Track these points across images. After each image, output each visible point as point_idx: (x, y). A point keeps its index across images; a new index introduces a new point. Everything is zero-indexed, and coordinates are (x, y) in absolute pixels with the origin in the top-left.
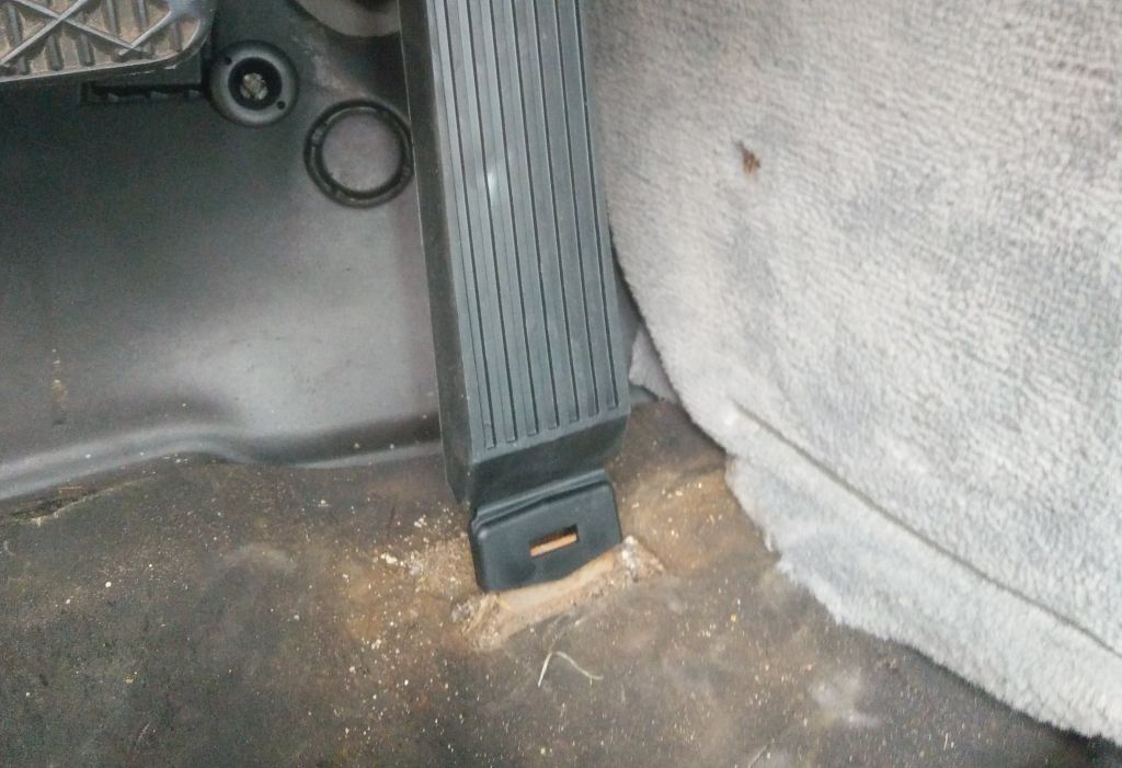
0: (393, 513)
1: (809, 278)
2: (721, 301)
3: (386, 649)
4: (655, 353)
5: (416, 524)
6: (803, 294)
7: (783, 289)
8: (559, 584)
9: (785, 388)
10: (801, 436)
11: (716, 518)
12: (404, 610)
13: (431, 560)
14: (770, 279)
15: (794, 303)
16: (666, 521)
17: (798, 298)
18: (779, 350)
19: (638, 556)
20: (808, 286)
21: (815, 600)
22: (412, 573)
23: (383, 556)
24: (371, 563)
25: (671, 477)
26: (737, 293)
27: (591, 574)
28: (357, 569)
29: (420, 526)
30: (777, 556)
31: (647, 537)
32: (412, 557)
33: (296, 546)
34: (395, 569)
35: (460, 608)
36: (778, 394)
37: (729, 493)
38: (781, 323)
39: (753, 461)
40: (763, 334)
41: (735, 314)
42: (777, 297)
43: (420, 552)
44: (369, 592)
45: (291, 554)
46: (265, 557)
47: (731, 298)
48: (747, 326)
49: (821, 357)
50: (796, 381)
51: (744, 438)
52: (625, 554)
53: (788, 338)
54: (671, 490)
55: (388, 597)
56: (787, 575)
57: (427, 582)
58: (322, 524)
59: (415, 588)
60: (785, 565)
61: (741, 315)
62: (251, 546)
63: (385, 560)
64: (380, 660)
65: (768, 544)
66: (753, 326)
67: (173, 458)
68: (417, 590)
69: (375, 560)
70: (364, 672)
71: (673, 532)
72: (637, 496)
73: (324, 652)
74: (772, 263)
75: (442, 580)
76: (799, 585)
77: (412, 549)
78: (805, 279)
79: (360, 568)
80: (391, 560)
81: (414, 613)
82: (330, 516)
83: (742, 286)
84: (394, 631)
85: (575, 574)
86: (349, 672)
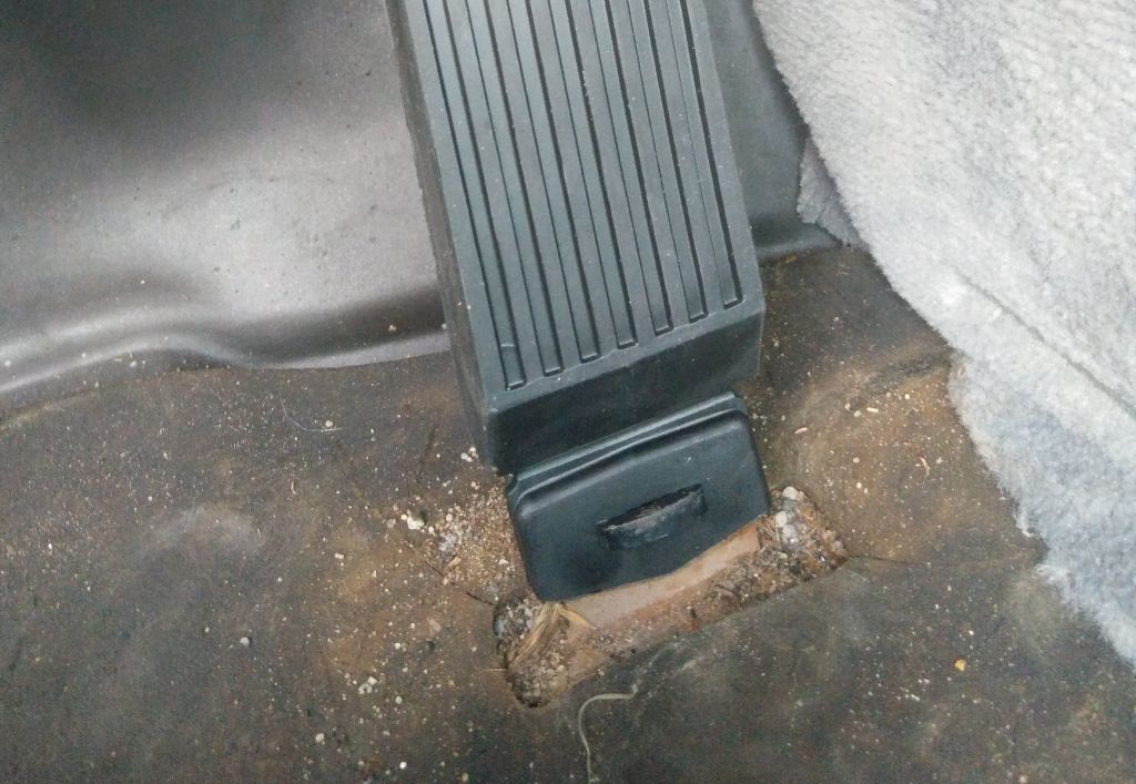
0: (432, 437)
1: (1077, 75)
2: (922, 106)
3: (382, 696)
4: (828, 182)
5: (464, 456)
6: (1068, 103)
7: (1029, 92)
8: (668, 579)
9: (1043, 261)
10: (1076, 344)
11: (931, 462)
12: (421, 619)
13: (478, 522)
14: (1006, 75)
15: (1051, 119)
16: (848, 460)
17: (1059, 109)
18: (1027, 198)
19: (803, 521)
20: (1076, 90)
21: (1112, 651)
22: (443, 548)
23: (404, 517)
24: (384, 529)
25: (861, 377)
26: (948, 96)
27: (718, 561)
28: (359, 540)
29: (469, 460)
30: (1039, 550)
31: (818, 492)
32: (449, 518)
33: (270, 507)
34: (418, 539)
35: (511, 614)
36: (1029, 269)
37: (952, 415)
38: (1028, 151)
39: (993, 367)
40: (998, 169)
41: (947, 130)
42: (1019, 106)
43: (462, 507)
44: (373, 584)
45: (260, 520)
46: (220, 529)
47: (939, 104)
48: (969, 151)
49: (1107, 215)
50: (1061, 252)
51: (976, 329)
52: (781, 519)
53: (1042, 179)
54: (860, 404)
55: (399, 594)
56: (1057, 589)
57: (463, 567)
58: (321, 462)
59: (443, 576)
60: (1054, 570)
61: (959, 133)
62: (201, 510)
63: (405, 523)
64: (368, 716)
65: (1023, 524)
66: (979, 152)
67: (126, 359)
68: (446, 581)
69: (391, 524)
70: (339, 742)
71: (859, 485)
72: (803, 413)
73: (279, 707)
74: (1005, 46)
75: (486, 561)
76: (1081, 615)
77: (451, 501)
78: (1070, 77)
79: (365, 539)
80: (414, 524)
81: (435, 625)
82: (336, 447)
83: (956, 85)
84: (399, 658)
85: (694, 562)
86: (314, 743)
